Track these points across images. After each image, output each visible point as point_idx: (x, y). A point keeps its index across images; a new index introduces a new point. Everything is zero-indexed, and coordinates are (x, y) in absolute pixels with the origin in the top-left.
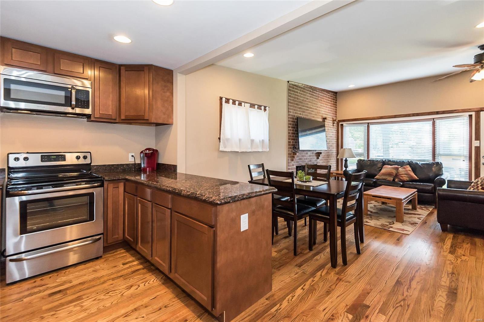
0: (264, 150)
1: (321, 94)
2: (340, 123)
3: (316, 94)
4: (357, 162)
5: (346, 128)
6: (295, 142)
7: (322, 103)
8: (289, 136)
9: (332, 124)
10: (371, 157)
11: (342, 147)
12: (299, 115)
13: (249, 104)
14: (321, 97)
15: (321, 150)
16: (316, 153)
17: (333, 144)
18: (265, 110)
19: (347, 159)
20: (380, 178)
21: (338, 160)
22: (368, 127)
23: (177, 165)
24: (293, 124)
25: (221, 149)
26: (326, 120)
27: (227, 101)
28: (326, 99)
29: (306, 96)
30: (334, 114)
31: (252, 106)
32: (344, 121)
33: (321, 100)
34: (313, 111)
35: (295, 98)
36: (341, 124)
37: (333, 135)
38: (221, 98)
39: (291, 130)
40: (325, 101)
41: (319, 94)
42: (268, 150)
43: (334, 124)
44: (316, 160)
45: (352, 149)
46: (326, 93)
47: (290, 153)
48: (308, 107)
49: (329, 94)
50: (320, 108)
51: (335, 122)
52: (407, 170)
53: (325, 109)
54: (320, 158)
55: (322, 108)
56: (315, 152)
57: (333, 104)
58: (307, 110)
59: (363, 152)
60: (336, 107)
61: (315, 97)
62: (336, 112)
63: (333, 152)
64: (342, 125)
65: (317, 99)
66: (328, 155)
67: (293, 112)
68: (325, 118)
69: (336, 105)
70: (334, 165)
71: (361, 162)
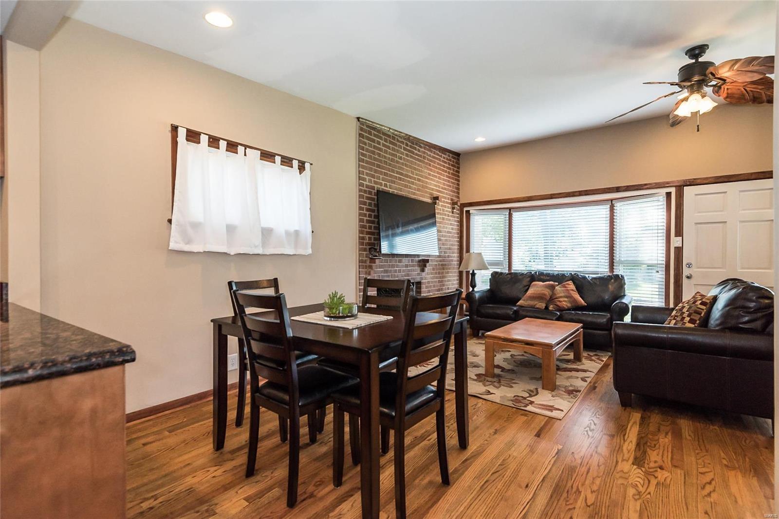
0: (300, 251)
1: (429, 153)
2: (465, 209)
3: (419, 151)
4: (490, 277)
5: (476, 218)
6: (375, 239)
7: (431, 170)
8: (362, 227)
9: (450, 210)
10: (514, 269)
11: (468, 251)
12: (383, 187)
13: (259, 152)
14: (429, 157)
15: (429, 256)
16: (420, 261)
17: (452, 245)
18: (302, 168)
19: (475, 272)
20: (526, 304)
21: (461, 273)
22: (510, 215)
23: (7, 284)
24: (370, 204)
25: (173, 245)
26: (437, 201)
27: (193, 136)
28: (438, 164)
29: (398, 152)
30: (454, 192)
31: (267, 156)
32: (471, 204)
33: (430, 165)
34: (413, 183)
35: (373, 153)
36: (466, 211)
37: (452, 229)
38: (175, 129)
39: (365, 215)
40: (436, 168)
41: (424, 153)
42: (310, 251)
43: (455, 210)
44: (419, 274)
45: (483, 254)
46: (439, 153)
47: (365, 259)
48: (401, 174)
49: (444, 156)
50: (427, 178)
51: (456, 206)
52: (568, 290)
53: (438, 182)
54: (426, 269)
55: (432, 180)
56: (417, 259)
57: (452, 174)
58: (400, 179)
59: (502, 259)
60: (458, 181)
61: (416, 157)
62: (458, 189)
63: (452, 261)
64: (468, 212)
65: (420, 161)
66: (442, 265)
67: (370, 181)
68: (436, 198)
69: (458, 176)
70: (455, 282)
71: (497, 276)
